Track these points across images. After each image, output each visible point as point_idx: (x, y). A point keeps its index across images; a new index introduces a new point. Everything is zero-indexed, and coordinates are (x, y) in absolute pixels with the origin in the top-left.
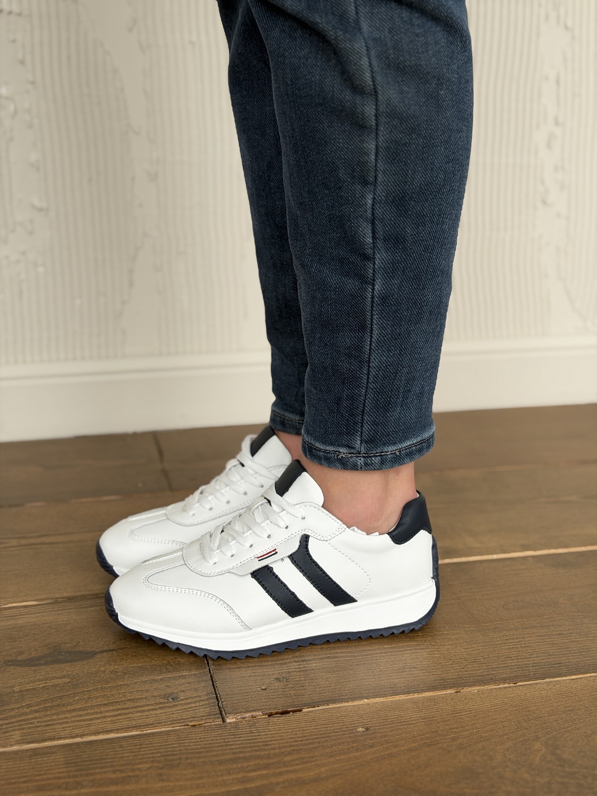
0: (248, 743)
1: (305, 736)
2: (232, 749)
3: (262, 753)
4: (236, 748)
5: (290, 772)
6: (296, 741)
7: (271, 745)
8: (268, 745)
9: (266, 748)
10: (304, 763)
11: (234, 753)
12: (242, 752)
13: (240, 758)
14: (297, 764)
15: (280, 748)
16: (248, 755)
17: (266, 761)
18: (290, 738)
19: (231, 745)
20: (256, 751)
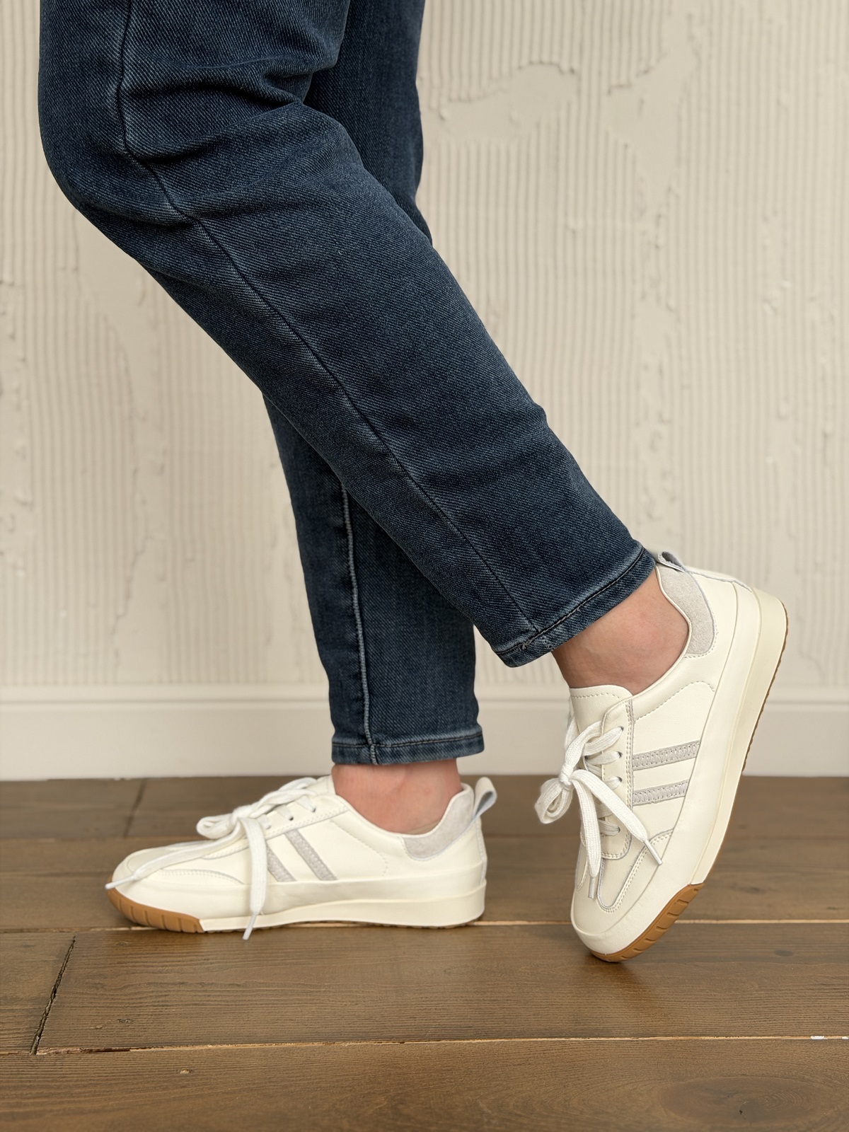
0: (45, 1074)
1: (113, 1073)
2: (22, 1078)
3: (53, 1084)
4: (27, 1078)
5: (74, 1102)
6: (99, 1076)
7: (68, 1077)
8: (64, 1077)
9: (61, 1080)
10: (93, 1096)
11: (22, 1082)
12: (30, 1081)
13: (24, 1086)
14: (85, 1096)
15: (77, 1081)
16: (35, 1084)
17: (52, 1091)
18: (95, 1073)
19: (22, 1074)
20: (48, 1081)
